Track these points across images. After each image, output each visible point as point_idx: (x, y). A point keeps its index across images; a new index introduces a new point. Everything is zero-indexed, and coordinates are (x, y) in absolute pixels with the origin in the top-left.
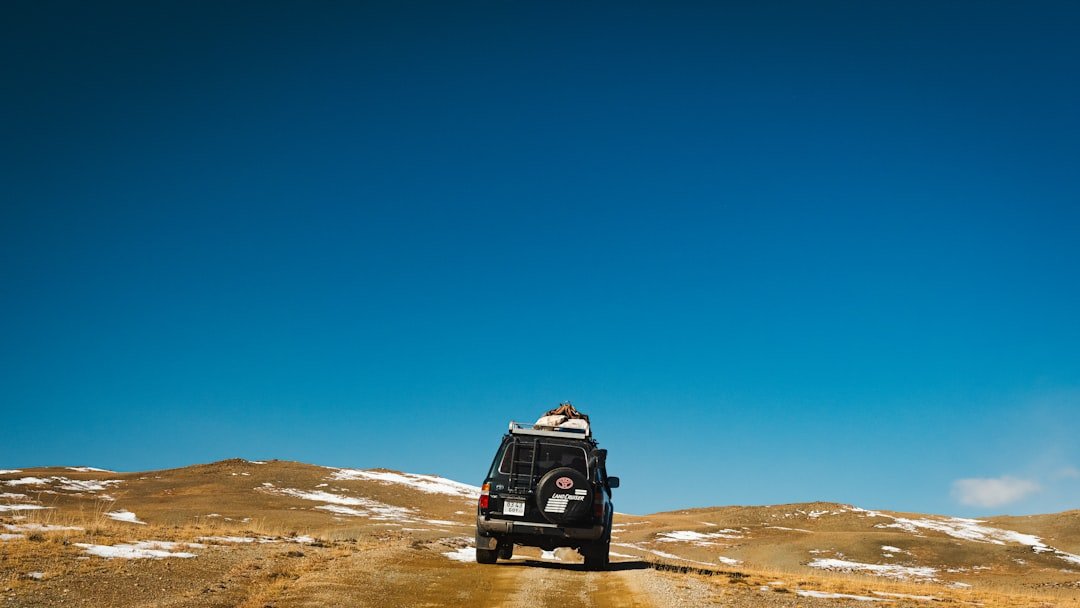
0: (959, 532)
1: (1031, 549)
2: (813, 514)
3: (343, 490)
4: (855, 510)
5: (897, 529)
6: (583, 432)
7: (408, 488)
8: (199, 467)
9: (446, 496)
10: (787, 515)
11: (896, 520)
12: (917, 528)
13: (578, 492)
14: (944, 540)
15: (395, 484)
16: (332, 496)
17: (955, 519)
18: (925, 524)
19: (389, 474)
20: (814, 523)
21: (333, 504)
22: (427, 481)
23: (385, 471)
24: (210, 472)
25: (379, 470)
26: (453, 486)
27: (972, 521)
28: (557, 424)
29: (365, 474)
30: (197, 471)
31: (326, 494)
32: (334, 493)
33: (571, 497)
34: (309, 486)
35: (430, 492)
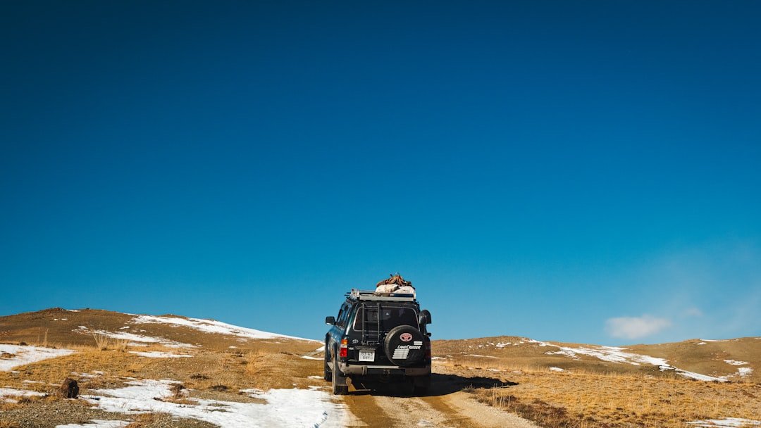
0: (608, 357)
1: (658, 367)
2: (499, 345)
3: (141, 331)
4: (531, 341)
5: (561, 355)
6: (412, 296)
7: (192, 329)
8: (27, 314)
9: (221, 335)
10: (480, 346)
11: (561, 348)
12: (576, 354)
13: (416, 343)
14: (595, 362)
15: (182, 327)
16: (133, 335)
17: (604, 347)
18: (582, 351)
19: (177, 319)
20: (500, 351)
21: (135, 341)
22: (206, 324)
23: (173, 316)
24: (36, 318)
25: (169, 316)
26: (226, 327)
27: (617, 349)
28: (392, 291)
29: (158, 319)
30: (26, 317)
31: (128, 334)
32: (135, 333)
33: (411, 347)
34: (116, 328)
35: (209, 332)
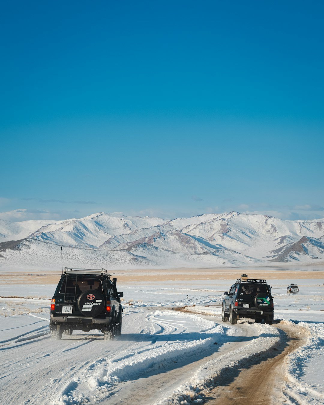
13: (97, 301)
33: (94, 304)
